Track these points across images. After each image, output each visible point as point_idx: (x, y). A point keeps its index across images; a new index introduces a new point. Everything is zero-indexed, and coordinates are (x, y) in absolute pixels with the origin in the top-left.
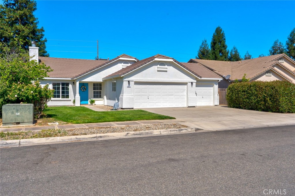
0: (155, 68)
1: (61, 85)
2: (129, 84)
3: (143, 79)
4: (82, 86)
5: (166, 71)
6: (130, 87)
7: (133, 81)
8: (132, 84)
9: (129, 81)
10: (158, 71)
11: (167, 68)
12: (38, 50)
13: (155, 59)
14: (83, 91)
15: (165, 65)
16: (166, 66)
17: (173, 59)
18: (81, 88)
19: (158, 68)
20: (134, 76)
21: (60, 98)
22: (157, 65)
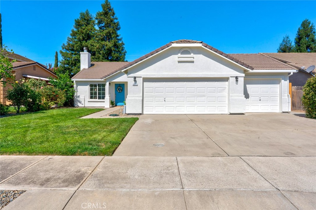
0: (175, 58)
1: (97, 86)
2: (135, 81)
3: (155, 74)
4: (118, 87)
5: (193, 62)
6: (137, 86)
7: (141, 77)
8: (139, 81)
9: (135, 78)
10: (179, 62)
11: (194, 58)
12: (87, 54)
13: (171, 45)
14: (119, 92)
15: (190, 54)
16: (192, 55)
17: (202, 43)
18: (117, 89)
19: (178, 58)
20: (143, 70)
21: (97, 99)
22: (178, 54)
